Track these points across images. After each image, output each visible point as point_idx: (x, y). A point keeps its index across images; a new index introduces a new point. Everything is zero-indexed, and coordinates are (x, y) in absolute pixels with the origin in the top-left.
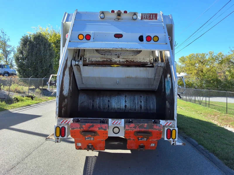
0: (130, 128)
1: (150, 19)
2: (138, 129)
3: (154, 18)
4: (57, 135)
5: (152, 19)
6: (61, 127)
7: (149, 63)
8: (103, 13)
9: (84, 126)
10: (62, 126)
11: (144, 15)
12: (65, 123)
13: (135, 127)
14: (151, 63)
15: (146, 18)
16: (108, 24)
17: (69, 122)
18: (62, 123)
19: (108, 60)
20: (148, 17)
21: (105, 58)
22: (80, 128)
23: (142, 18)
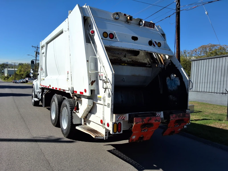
0: (173, 118)
1: (150, 27)
2: (177, 118)
3: (152, 27)
4: (114, 131)
5: (151, 27)
6: (117, 123)
7: (148, 64)
8: (117, 14)
9: (144, 120)
10: (119, 122)
11: (146, 23)
12: (121, 119)
13: (176, 117)
14: (149, 64)
15: (147, 25)
16: (122, 26)
17: (124, 118)
18: (119, 119)
19: (118, 59)
20: (149, 25)
21: (115, 57)
22: (142, 122)
23: (144, 25)
